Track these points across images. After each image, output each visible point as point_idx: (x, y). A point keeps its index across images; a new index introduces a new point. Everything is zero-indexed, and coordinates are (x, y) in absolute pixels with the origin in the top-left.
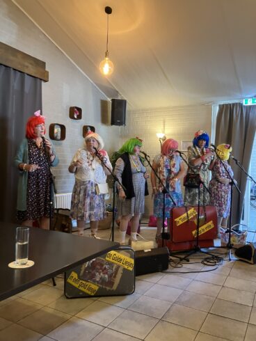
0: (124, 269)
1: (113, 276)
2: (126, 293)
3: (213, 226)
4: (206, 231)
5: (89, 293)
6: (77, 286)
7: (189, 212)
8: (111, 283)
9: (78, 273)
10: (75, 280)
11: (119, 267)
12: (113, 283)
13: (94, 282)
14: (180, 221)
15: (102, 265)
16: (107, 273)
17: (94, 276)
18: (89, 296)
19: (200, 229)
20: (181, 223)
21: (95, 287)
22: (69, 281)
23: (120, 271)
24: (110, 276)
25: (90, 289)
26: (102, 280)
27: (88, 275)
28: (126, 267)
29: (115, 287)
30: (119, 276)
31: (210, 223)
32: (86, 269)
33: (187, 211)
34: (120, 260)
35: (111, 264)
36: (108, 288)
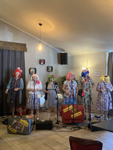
0: (25, 126)
1: (21, 128)
2: (26, 134)
3: (81, 114)
4: (77, 116)
5: (14, 132)
6: (11, 130)
7: (70, 107)
8: (20, 130)
9: (11, 125)
10: (10, 128)
11: (23, 125)
12: (21, 130)
13: (15, 129)
14: (65, 110)
15: (18, 124)
16: (19, 127)
17: (15, 127)
18: (14, 134)
19: (74, 115)
20: (65, 111)
21: (16, 131)
22: (9, 128)
23: (24, 126)
24: (20, 128)
25: (14, 131)
26: (18, 129)
27: (14, 127)
28: (26, 125)
29: (22, 132)
30: (23, 128)
31: (80, 112)
32: (13, 125)
33: (69, 106)
34: (24, 123)
35: (21, 124)
36: (20, 132)
